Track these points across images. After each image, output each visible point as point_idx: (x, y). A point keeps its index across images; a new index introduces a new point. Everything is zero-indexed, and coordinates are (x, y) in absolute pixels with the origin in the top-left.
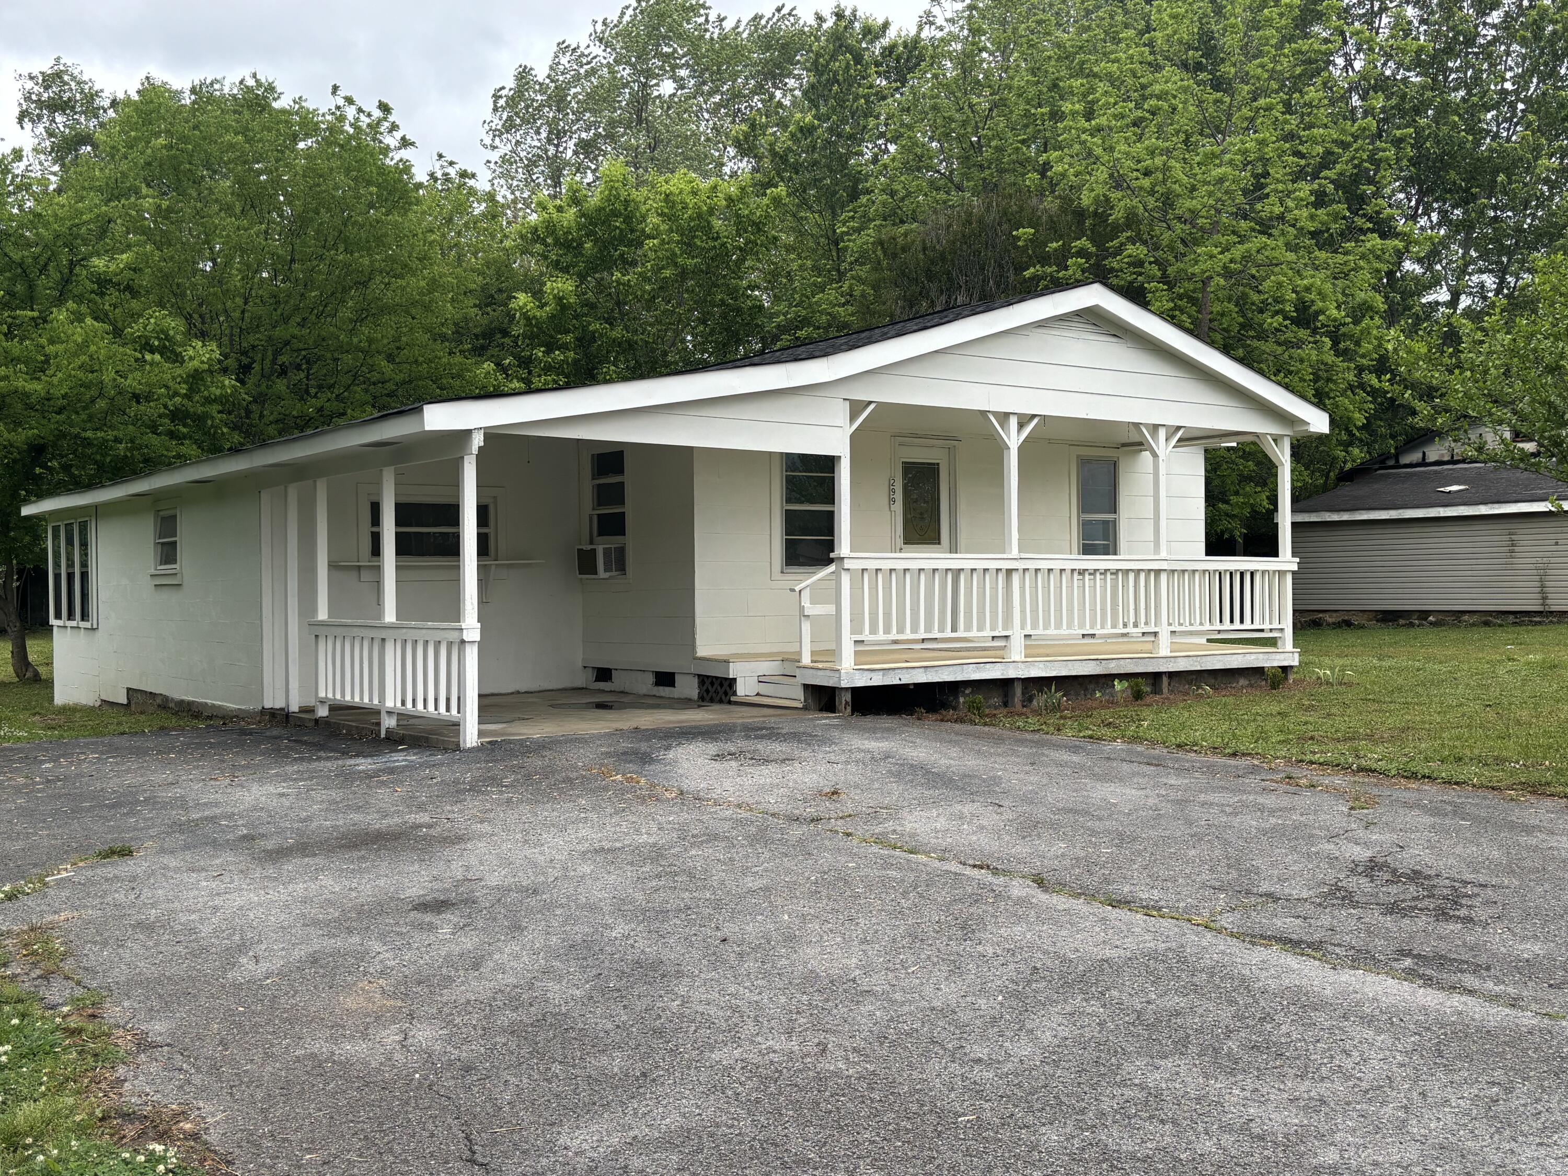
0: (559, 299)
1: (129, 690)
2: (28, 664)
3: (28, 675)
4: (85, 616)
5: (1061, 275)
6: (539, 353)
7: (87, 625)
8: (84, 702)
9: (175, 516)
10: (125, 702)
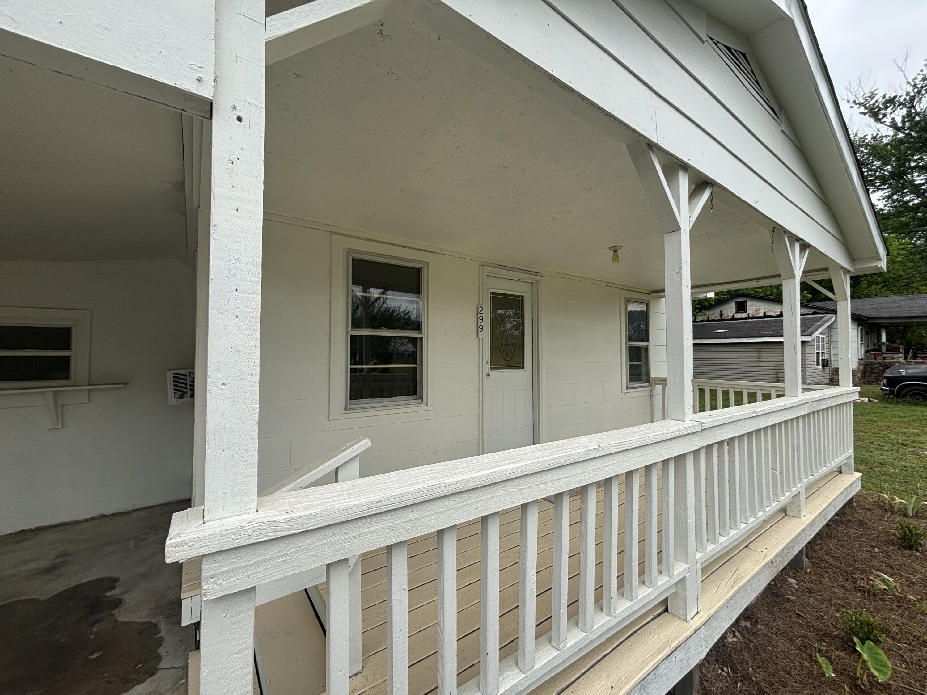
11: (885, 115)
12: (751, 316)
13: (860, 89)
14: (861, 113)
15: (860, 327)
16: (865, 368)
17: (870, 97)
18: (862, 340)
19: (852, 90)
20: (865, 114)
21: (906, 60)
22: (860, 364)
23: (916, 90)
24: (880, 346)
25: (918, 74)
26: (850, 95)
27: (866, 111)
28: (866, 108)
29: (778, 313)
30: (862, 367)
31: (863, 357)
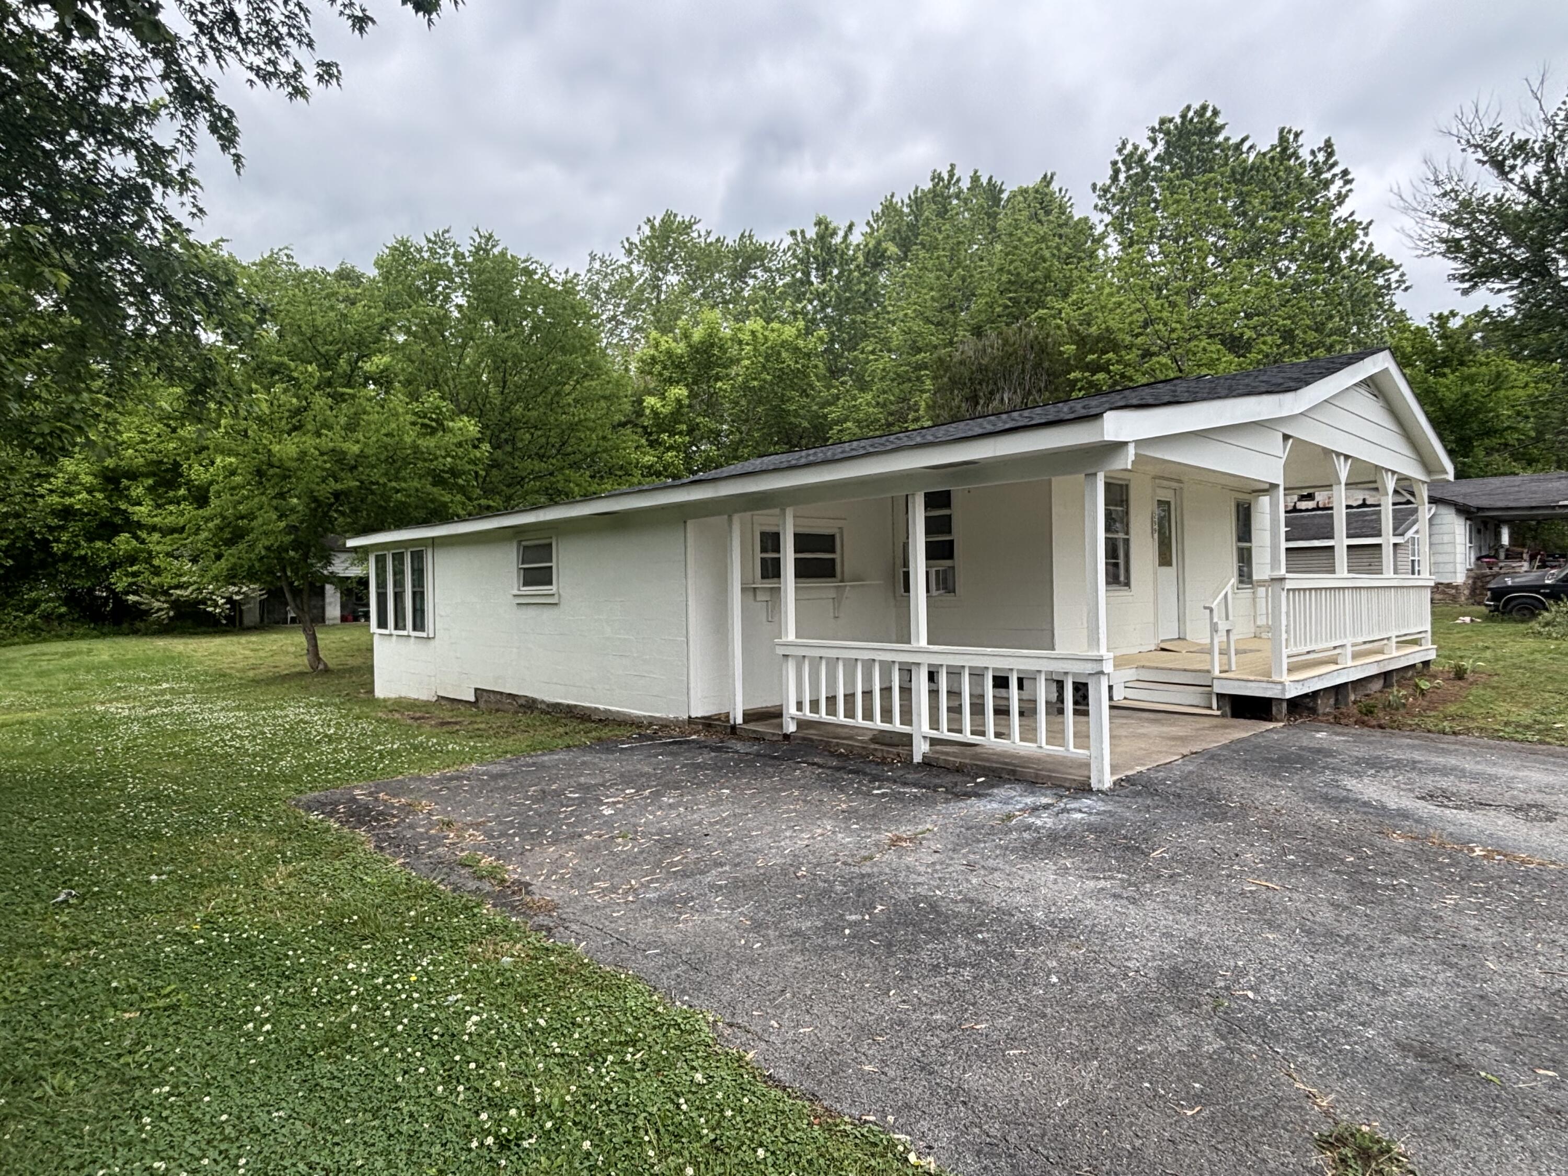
0: (678, 401)
1: (476, 690)
2: (319, 659)
3: (321, 667)
4: (419, 625)
5: (1095, 378)
6: (665, 436)
7: (424, 635)
8: (414, 695)
9: (550, 545)
10: (472, 699)
11: (1513, 168)
12: (1321, 505)
13: (1477, 120)
14: (1479, 161)
15: (1468, 522)
16: (1474, 583)
17: (1491, 136)
18: (1471, 542)
19: (1464, 120)
20: (1484, 163)
21: (1542, 82)
22: (1468, 577)
23: (1556, 133)
24: (1497, 551)
25: (1560, 109)
26: (1461, 127)
27: (1485, 159)
28: (1486, 153)
29: (1360, 502)
30: (1470, 582)
31: (1473, 566)
